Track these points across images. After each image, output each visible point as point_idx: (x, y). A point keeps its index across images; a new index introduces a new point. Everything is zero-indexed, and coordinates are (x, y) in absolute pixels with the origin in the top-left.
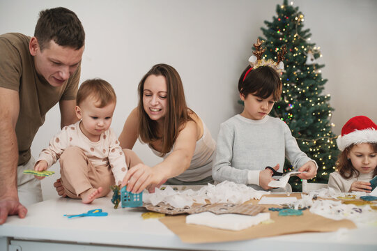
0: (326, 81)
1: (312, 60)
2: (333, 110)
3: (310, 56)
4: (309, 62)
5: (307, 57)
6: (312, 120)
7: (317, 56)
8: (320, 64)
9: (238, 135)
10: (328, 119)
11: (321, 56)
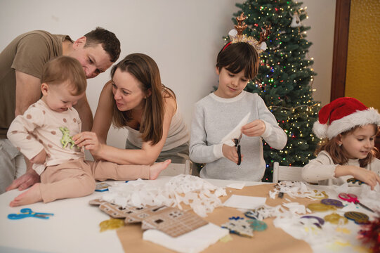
0: (310, 44)
1: (297, 22)
2: (316, 75)
3: (295, 18)
4: (294, 24)
5: (292, 19)
6: (292, 88)
7: (302, 17)
8: (305, 26)
9: (208, 115)
10: (310, 84)
11: (307, 17)
